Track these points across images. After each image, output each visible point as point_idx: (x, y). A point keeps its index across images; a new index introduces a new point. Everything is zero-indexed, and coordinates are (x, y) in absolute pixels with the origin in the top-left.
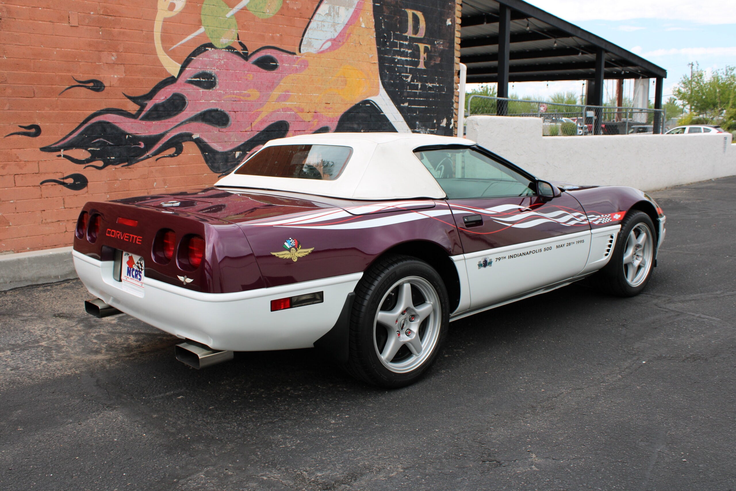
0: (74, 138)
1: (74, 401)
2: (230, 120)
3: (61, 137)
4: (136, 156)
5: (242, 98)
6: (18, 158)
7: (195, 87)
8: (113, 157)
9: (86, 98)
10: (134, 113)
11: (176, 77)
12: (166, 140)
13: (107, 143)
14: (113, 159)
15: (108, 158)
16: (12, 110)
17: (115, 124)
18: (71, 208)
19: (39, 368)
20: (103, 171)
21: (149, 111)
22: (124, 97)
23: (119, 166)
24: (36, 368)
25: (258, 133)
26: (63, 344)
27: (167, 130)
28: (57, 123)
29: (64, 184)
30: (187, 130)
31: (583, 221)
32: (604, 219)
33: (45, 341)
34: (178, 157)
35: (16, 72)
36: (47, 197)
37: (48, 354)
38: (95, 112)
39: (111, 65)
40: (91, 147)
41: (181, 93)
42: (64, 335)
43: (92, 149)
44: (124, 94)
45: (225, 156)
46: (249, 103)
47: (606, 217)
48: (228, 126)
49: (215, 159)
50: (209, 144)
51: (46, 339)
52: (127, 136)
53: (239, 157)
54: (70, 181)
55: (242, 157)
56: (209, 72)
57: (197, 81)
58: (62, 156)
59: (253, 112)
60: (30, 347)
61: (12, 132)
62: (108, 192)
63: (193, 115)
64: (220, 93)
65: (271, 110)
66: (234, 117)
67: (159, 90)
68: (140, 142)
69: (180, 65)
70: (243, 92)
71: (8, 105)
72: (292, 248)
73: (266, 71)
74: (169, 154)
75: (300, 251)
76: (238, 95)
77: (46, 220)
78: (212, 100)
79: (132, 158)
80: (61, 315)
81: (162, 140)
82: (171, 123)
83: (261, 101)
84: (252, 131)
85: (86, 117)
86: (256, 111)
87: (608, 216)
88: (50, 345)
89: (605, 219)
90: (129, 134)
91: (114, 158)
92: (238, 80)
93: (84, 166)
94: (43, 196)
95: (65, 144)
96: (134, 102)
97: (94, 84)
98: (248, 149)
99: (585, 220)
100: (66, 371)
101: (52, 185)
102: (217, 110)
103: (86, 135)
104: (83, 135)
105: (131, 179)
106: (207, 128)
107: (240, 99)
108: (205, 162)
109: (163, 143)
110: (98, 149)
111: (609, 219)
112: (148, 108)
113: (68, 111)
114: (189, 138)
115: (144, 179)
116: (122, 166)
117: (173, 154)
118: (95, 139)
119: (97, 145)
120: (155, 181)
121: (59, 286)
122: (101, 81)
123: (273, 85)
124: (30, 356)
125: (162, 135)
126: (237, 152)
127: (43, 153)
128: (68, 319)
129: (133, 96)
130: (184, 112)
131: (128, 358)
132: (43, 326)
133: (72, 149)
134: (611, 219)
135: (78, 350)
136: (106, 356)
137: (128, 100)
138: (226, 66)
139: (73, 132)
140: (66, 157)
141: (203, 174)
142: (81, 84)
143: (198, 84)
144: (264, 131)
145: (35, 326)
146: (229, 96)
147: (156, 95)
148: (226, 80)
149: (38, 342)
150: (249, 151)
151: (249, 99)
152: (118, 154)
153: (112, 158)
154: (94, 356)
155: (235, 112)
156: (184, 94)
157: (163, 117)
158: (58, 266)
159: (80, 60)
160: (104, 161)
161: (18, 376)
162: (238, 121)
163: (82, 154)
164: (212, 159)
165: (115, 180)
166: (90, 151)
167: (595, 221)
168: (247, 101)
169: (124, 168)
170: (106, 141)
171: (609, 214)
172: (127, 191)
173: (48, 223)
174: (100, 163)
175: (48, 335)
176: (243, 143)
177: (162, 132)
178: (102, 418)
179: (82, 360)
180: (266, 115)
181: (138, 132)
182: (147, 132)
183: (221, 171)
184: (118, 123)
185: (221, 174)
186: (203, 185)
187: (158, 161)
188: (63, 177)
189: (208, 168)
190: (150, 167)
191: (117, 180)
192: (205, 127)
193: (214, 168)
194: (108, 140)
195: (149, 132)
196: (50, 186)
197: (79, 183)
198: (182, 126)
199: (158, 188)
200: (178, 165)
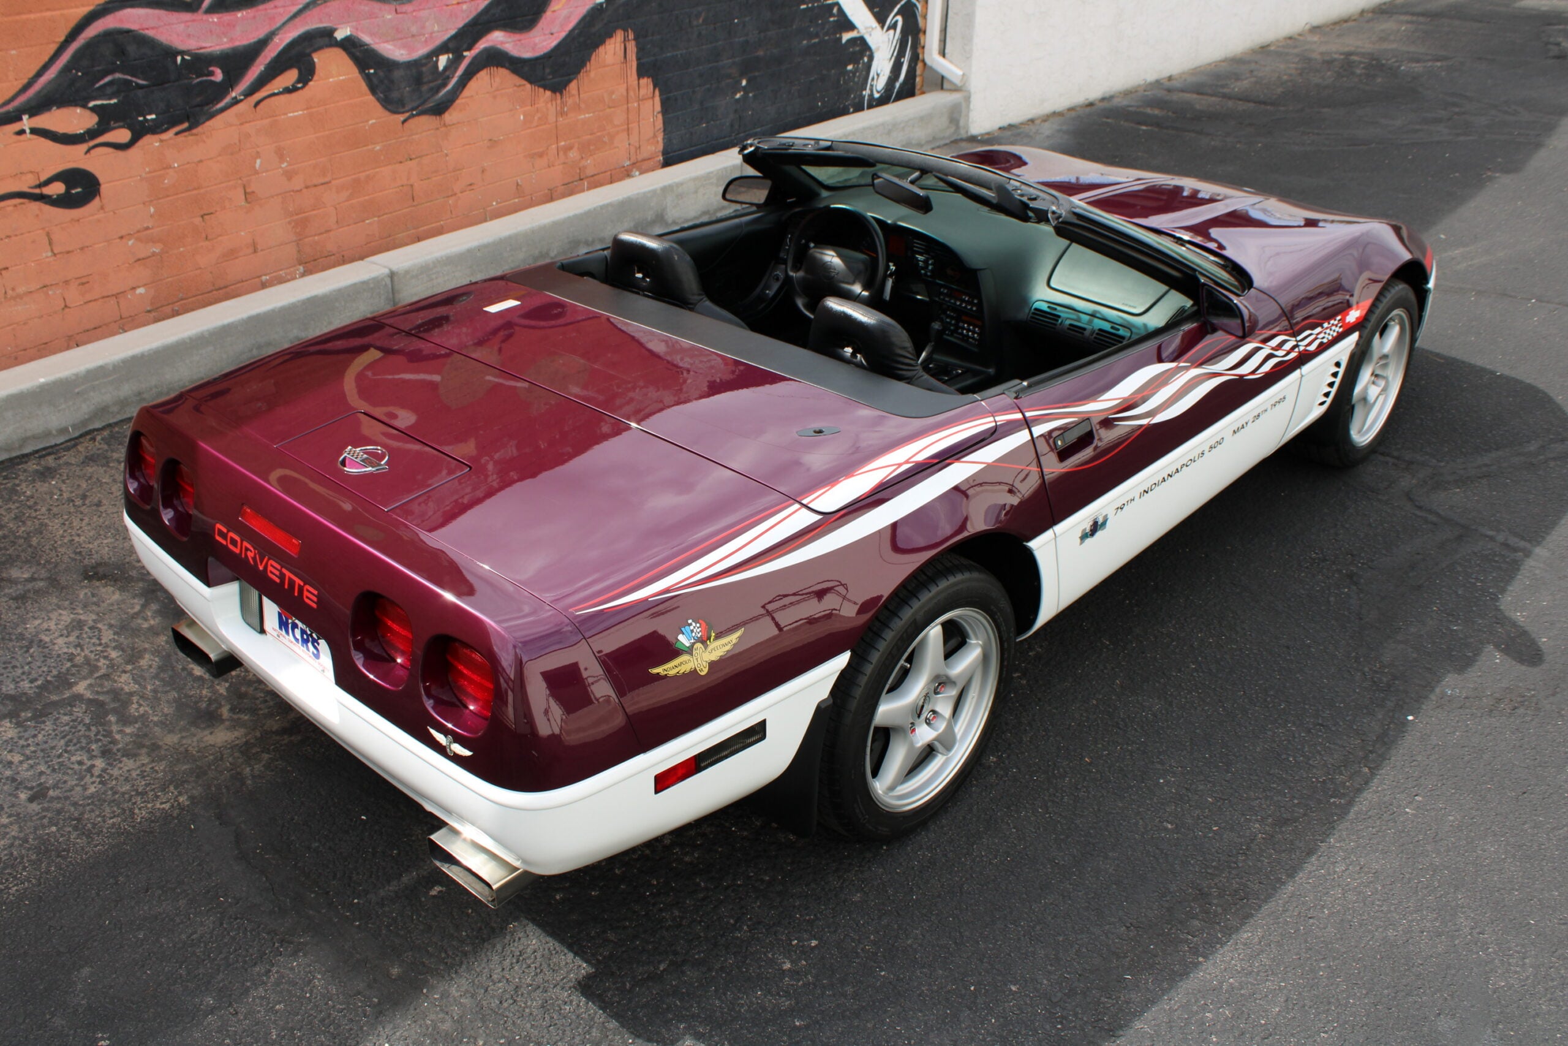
0: (50, 82)
1: (202, 924)
3: (18, 85)
4: (208, 104)
8: (150, 114)
12: (274, 53)
13: (131, 81)
14: (152, 120)
15: (141, 119)
17: (147, 32)
18: (68, 252)
19: (92, 789)
20: (132, 151)
23: (170, 134)
24: (85, 789)
25: (487, 2)
26: (127, 689)
27: (274, 27)
29: (42, 198)
30: (321, 22)
31: (1288, 353)
32: (1328, 331)
33: (85, 678)
34: (307, 89)
36: (9, 237)
37: (100, 728)
38: (91, 8)
40: (95, 99)
42: (123, 650)
43: (99, 102)
45: (414, 71)
47: (1333, 324)
49: (392, 82)
50: (375, 46)
51: (85, 671)
52: (179, 59)
53: (446, 68)
54: (58, 189)
55: (451, 66)
58: (28, 131)
60: (54, 704)
62: (151, 201)
68: (211, 69)
72: (693, 644)
74: (284, 86)
75: (713, 645)
77: (13, 289)
79: (198, 109)
80: (101, 570)
81: (263, 54)
82: (281, 10)
85: (72, 24)
87: (1336, 322)
88: (98, 693)
89: (1331, 328)
90: (182, 53)
91: (153, 116)
93: (84, 147)
95: (29, 101)
98: (465, 46)
99: (1292, 349)
100: (157, 797)
101: (15, 206)
103: (78, 71)
104: (70, 71)
105: (201, 161)
106: (367, 8)
108: (368, 92)
109: (267, 61)
110: (113, 101)
111: (1337, 329)
113: (26, 19)
114: (326, 40)
115: (232, 154)
116: (177, 134)
117: (293, 86)
118: (102, 78)
119: (109, 90)
120: (258, 155)
121: (71, 452)
124: (63, 742)
125: (262, 44)
126: (441, 57)
128: (119, 584)
131: (286, 739)
132: (67, 617)
133: (49, 110)
134: (1340, 327)
135: (166, 710)
136: (236, 734)
139: (45, 68)
140: (35, 131)
141: (367, 121)
145: (50, 619)
149: (70, 685)
150: (469, 49)
152: (162, 105)
153: (149, 117)
154: (207, 732)
158: (63, 406)
160: (130, 128)
161: (52, 823)
163: (76, 119)
164: (386, 82)
165: (164, 169)
166: (94, 109)
167: (1310, 344)
169: (181, 138)
170: (129, 78)
171: (1339, 314)
172: (195, 189)
173: (20, 297)
174: (122, 135)
175: (87, 652)
176: (453, 32)
177: (261, 34)
178: (278, 983)
179: (182, 749)
181: (204, 45)
182: (225, 40)
183: (407, 109)
184: (153, 28)
185: (407, 115)
186: (370, 147)
187: (259, 108)
188: (38, 183)
189: (378, 104)
190: (242, 124)
191: (169, 167)
192: (362, 7)
193: (391, 104)
194: (132, 76)
195: (231, 40)
196: (11, 208)
197: (79, 190)
198: (308, 13)
199: (267, 171)
200: (307, 109)
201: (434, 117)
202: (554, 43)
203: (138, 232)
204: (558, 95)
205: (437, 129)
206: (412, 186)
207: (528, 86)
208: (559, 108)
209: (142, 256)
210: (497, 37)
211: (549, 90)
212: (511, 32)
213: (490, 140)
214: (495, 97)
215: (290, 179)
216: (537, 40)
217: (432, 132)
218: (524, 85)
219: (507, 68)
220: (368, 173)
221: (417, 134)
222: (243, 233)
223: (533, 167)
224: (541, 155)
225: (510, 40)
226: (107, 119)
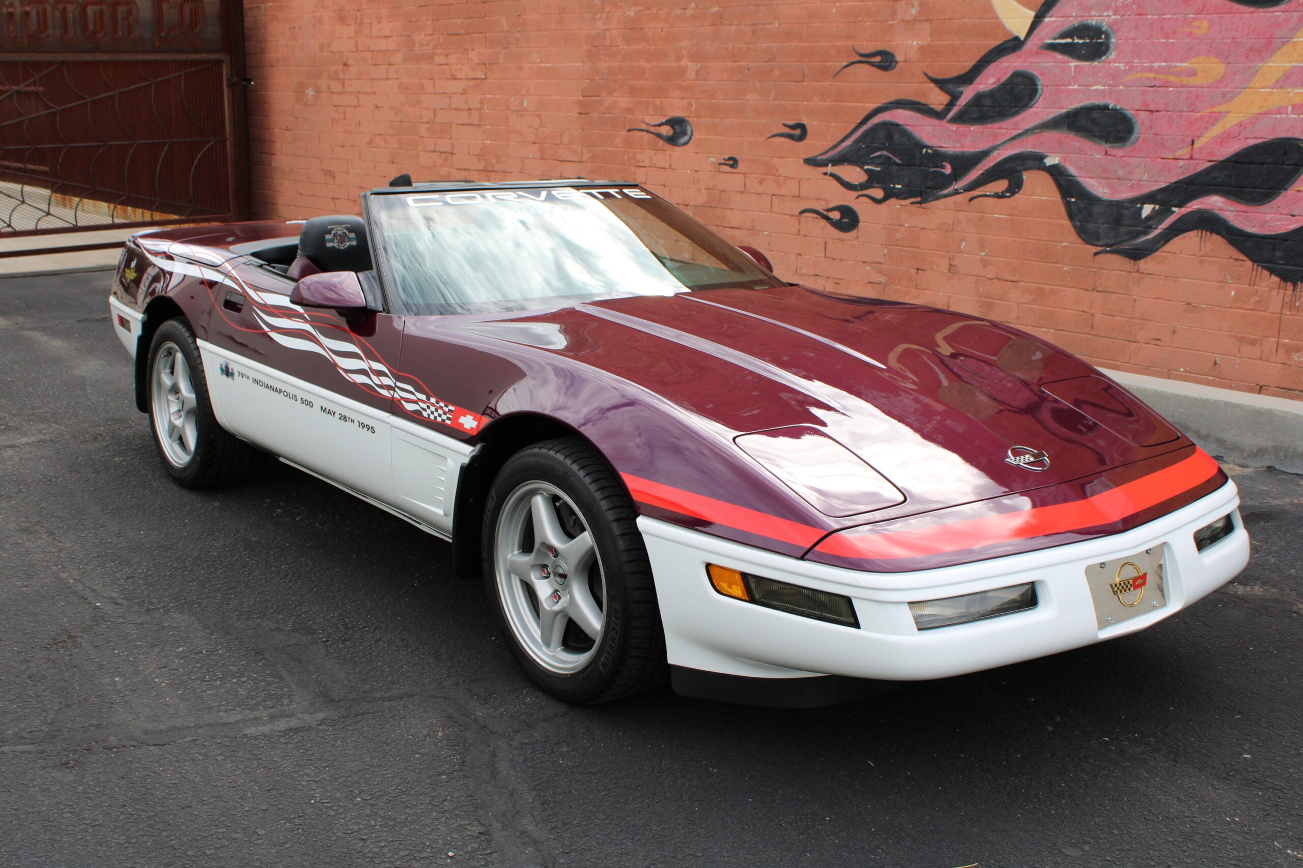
0: (847, 147)
2: (1136, 131)
3: (831, 144)
4: (937, 189)
5: (1172, 79)
6: (777, 171)
7: (1059, 56)
8: (898, 184)
9: (868, 82)
10: (939, 108)
11: (1022, 37)
12: (991, 164)
13: (892, 159)
14: (898, 188)
15: (892, 186)
16: (777, 100)
17: (908, 128)
18: (833, 259)
20: (883, 207)
21: (964, 106)
22: (926, 79)
23: (908, 202)
25: (1209, 164)
27: (996, 143)
28: (828, 121)
29: (827, 218)
30: (1035, 147)
31: (381, 386)
32: (433, 409)
34: (1012, 198)
35: (785, 44)
36: (806, 236)
38: (879, 105)
39: (910, 24)
40: (869, 164)
41: (1030, 70)
43: (870, 167)
44: (926, 74)
45: (1115, 211)
46: (1190, 92)
47: (441, 408)
48: (1128, 144)
49: (1091, 215)
50: (1080, 180)
52: (924, 151)
53: (1148, 218)
54: (835, 215)
55: (1156, 217)
56: (1094, 23)
57: (1066, 44)
58: (830, 174)
59: (1199, 115)
61: (775, 132)
62: (886, 245)
63: (1051, 116)
64: (1117, 67)
65: (1255, 110)
66: (1147, 123)
67: (986, 66)
68: (944, 163)
69: (1031, 14)
70: (1178, 64)
71: (773, 93)
73: (1252, 9)
74: (994, 191)
76: (1163, 73)
78: (1095, 85)
79: (930, 190)
81: (983, 162)
82: (1004, 131)
83: (1226, 86)
84: (1191, 158)
85: (866, 113)
86: (1208, 110)
87: (446, 409)
89: (439, 411)
90: (927, 147)
91: (900, 186)
92: (1166, 37)
93: (855, 194)
94: (802, 233)
95: (835, 155)
96: (941, 88)
97: (882, 59)
98: (1175, 202)
99: (389, 388)
101: (813, 218)
102: (1105, 108)
103: (863, 144)
104: (860, 143)
105: (923, 229)
106: (1078, 144)
107: (1167, 82)
108: (1066, 217)
109: (986, 168)
110: (878, 169)
111: (444, 417)
112: (963, 101)
113: (843, 104)
114: (1037, 163)
115: (947, 231)
116: (912, 203)
117: (1002, 193)
118: (876, 152)
119: (878, 161)
120: (964, 239)
122: (893, 52)
123: (1269, 44)
125: (985, 154)
126: (1146, 206)
127: (808, 168)
129: (940, 77)
130: (1033, 109)
133: (843, 164)
134: (448, 419)
137: (932, 85)
138: (1138, 6)
139: (847, 137)
140: (832, 175)
142: (863, 59)
143: (1068, 50)
144: (1228, 161)
146: (1139, 75)
147: (980, 76)
148: (1135, 39)
150: (1180, 205)
151: (1192, 81)
152: (906, 180)
153: (897, 186)
155: (1152, 111)
156: (1035, 73)
157: (989, 118)
159: (865, 19)
160: (884, 189)
162: (1156, 134)
163: (854, 174)
164: (1085, 213)
165: (898, 225)
166: (867, 171)
167: (409, 401)
168: (1186, 87)
169: (914, 207)
170: (891, 156)
171: (453, 404)
172: (915, 247)
174: (878, 193)
176: (1164, 185)
177: (984, 147)
180: (1238, 121)
181: (943, 145)
182: (958, 145)
183: (1100, 243)
184: (913, 126)
185: (1100, 249)
186: (1059, 265)
187: (972, 202)
188: (827, 208)
189: (1073, 233)
190: (958, 211)
191: (902, 225)
192: (1074, 143)
193: (1086, 234)
194: (894, 155)
195: (962, 146)
196: (810, 219)
197: (847, 220)
198: (1024, 138)
199: (969, 254)
200: (1010, 215)
201: (1127, 260)
202: (1294, 226)
203: (874, 263)
204: (1290, 286)
205: (1130, 272)
206: (1093, 315)
207: (1249, 264)
208: (1286, 300)
209: (873, 281)
210: (1215, 202)
211: (1276, 275)
212: (1235, 201)
213: (1188, 304)
214: (1202, 262)
215: (985, 266)
216: (1268, 217)
217: (1123, 273)
218: (1244, 261)
219: (1223, 237)
220: (1053, 287)
221: (1107, 269)
222: (941, 294)
223: (1239, 351)
224: (1253, 343)
225: (1230, 208)
226: (873, 179)
